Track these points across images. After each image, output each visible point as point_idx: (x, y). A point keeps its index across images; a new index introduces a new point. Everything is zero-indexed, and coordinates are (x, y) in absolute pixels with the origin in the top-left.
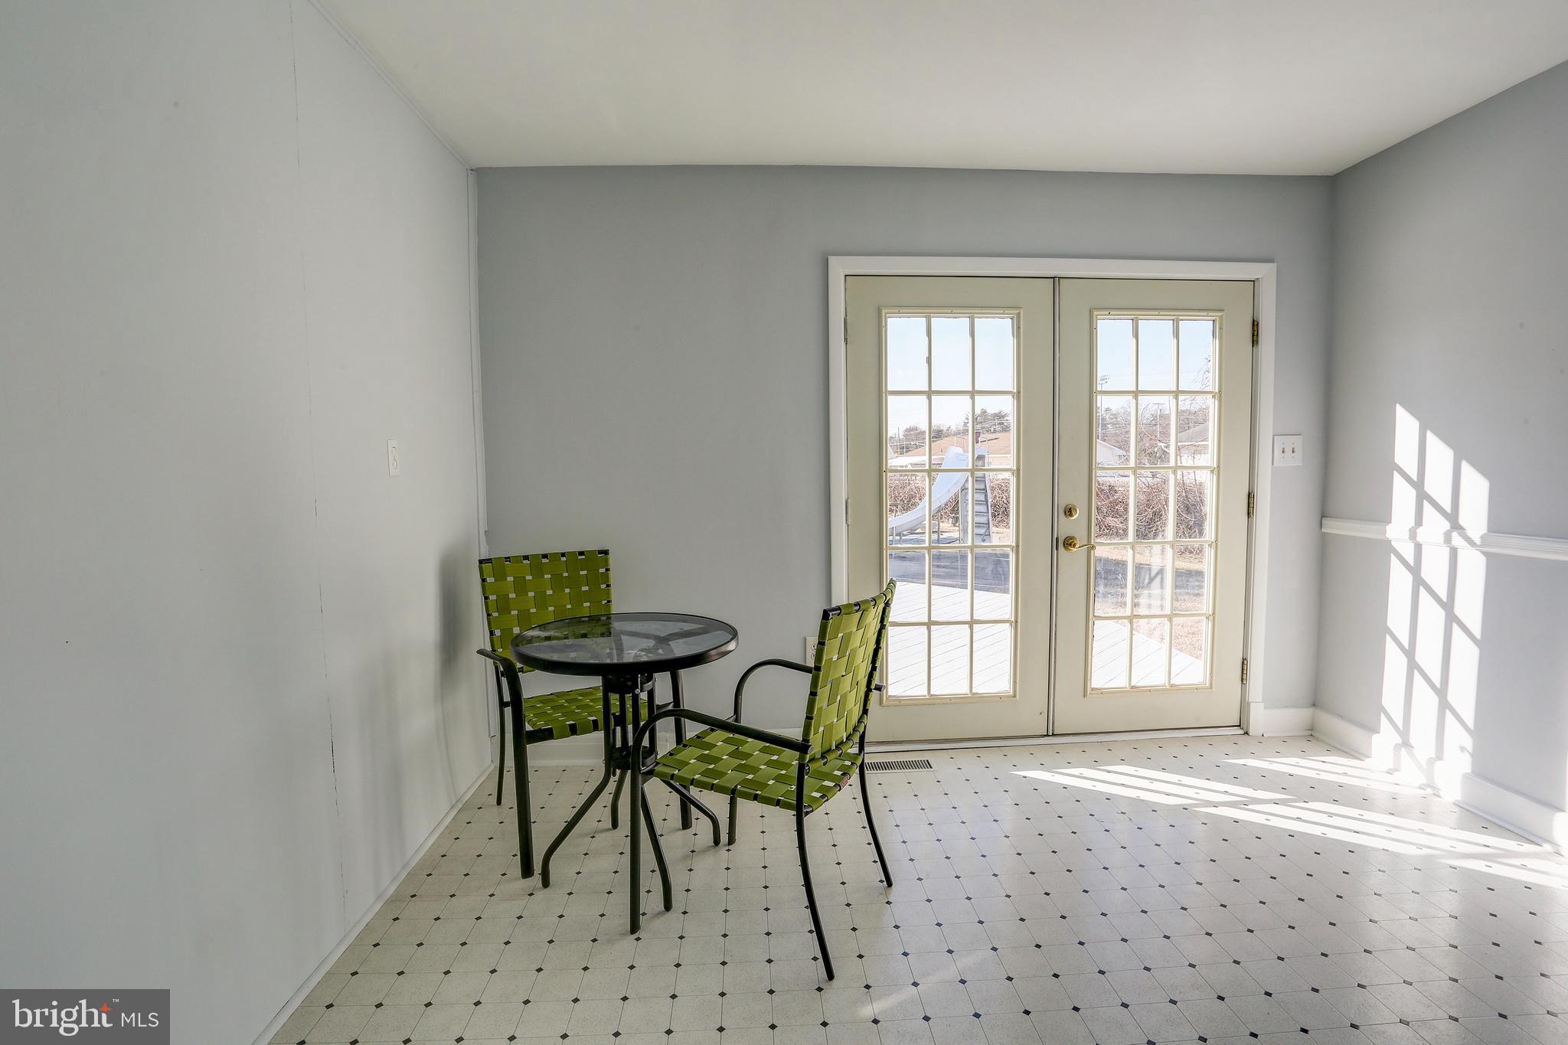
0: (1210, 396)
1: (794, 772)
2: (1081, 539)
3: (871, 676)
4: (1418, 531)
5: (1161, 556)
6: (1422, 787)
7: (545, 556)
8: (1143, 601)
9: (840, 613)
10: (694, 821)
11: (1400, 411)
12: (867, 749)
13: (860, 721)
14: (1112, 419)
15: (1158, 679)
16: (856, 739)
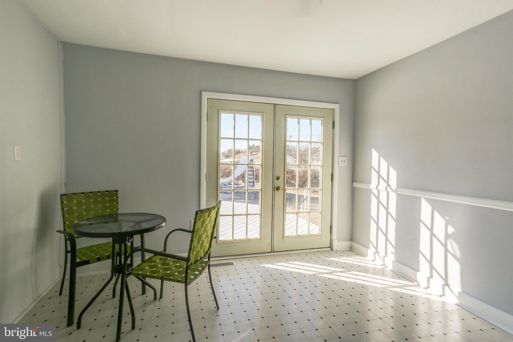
0: (321, 143)
1: (185, 269)
2: (282, 187)
3: (212, 233)
4: (378, 186)
5: (306, 193)
6: (382, 265)
7: (91, 193)
8: (301, 207)
9: (202, 212)
10: (147, 291)
11: (373, 151)
12: (211, 259)
13: (209, 249)
14: (293, 149)
15: (305, 233)
16: (207, 256)
